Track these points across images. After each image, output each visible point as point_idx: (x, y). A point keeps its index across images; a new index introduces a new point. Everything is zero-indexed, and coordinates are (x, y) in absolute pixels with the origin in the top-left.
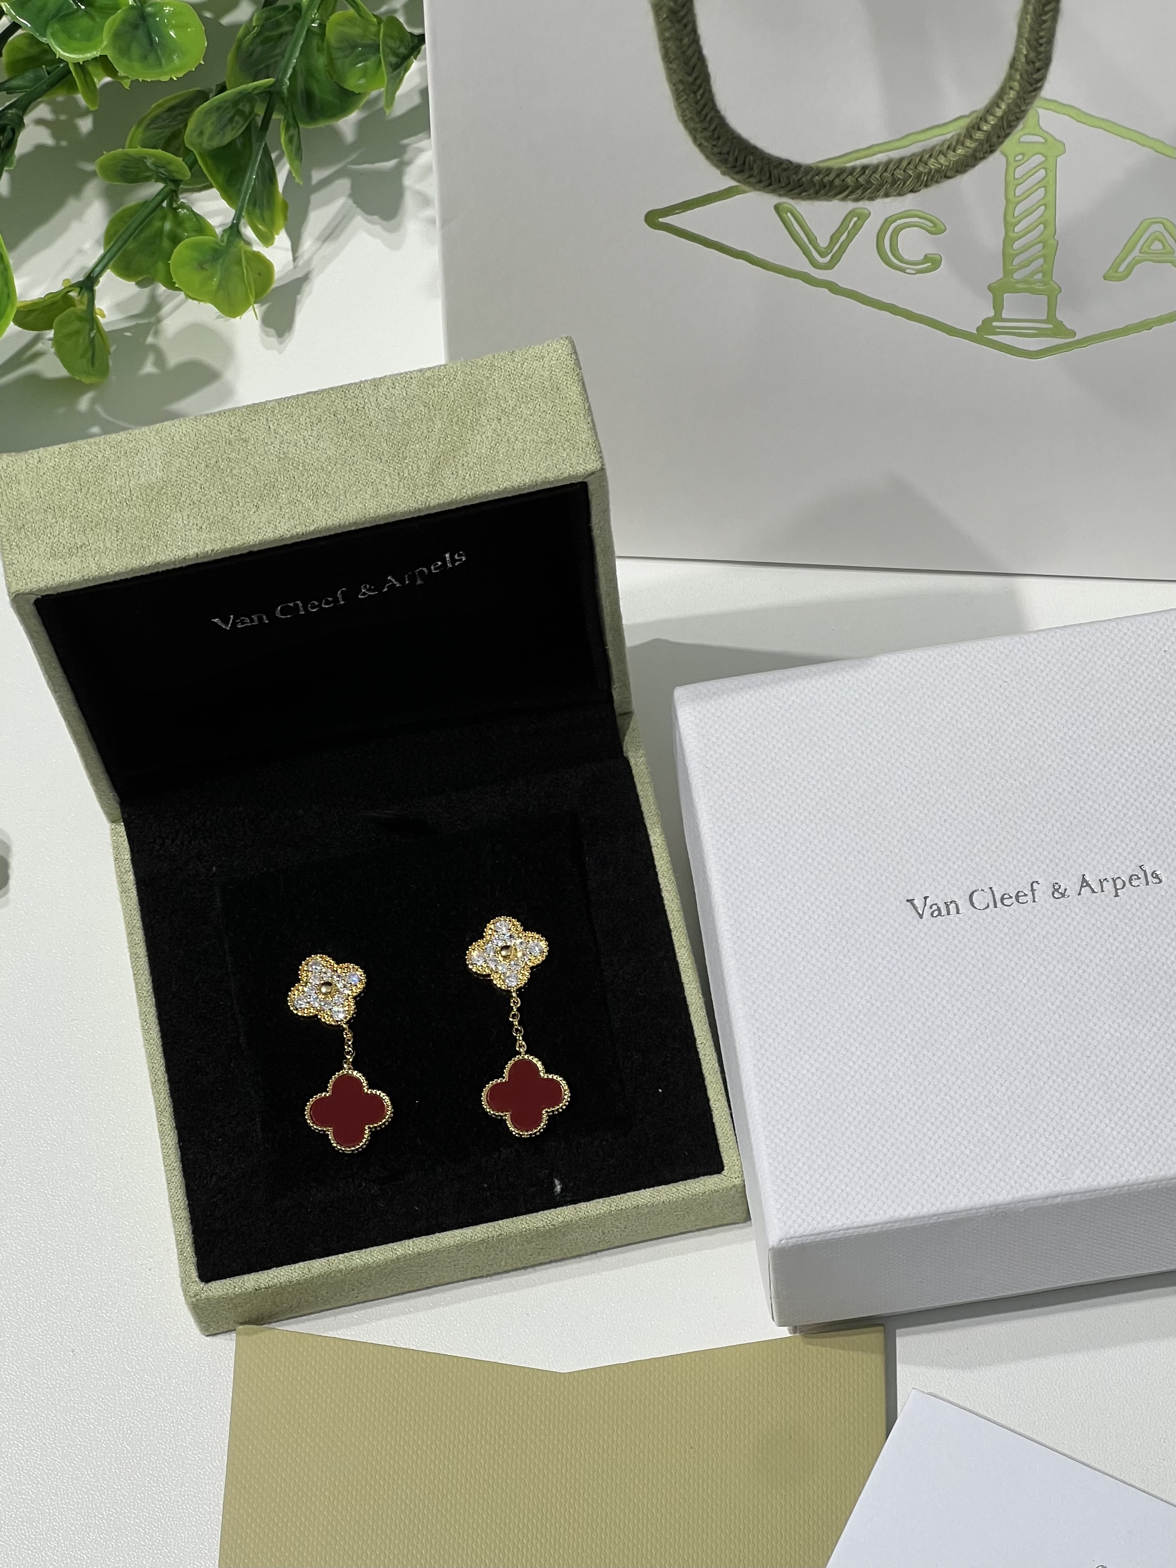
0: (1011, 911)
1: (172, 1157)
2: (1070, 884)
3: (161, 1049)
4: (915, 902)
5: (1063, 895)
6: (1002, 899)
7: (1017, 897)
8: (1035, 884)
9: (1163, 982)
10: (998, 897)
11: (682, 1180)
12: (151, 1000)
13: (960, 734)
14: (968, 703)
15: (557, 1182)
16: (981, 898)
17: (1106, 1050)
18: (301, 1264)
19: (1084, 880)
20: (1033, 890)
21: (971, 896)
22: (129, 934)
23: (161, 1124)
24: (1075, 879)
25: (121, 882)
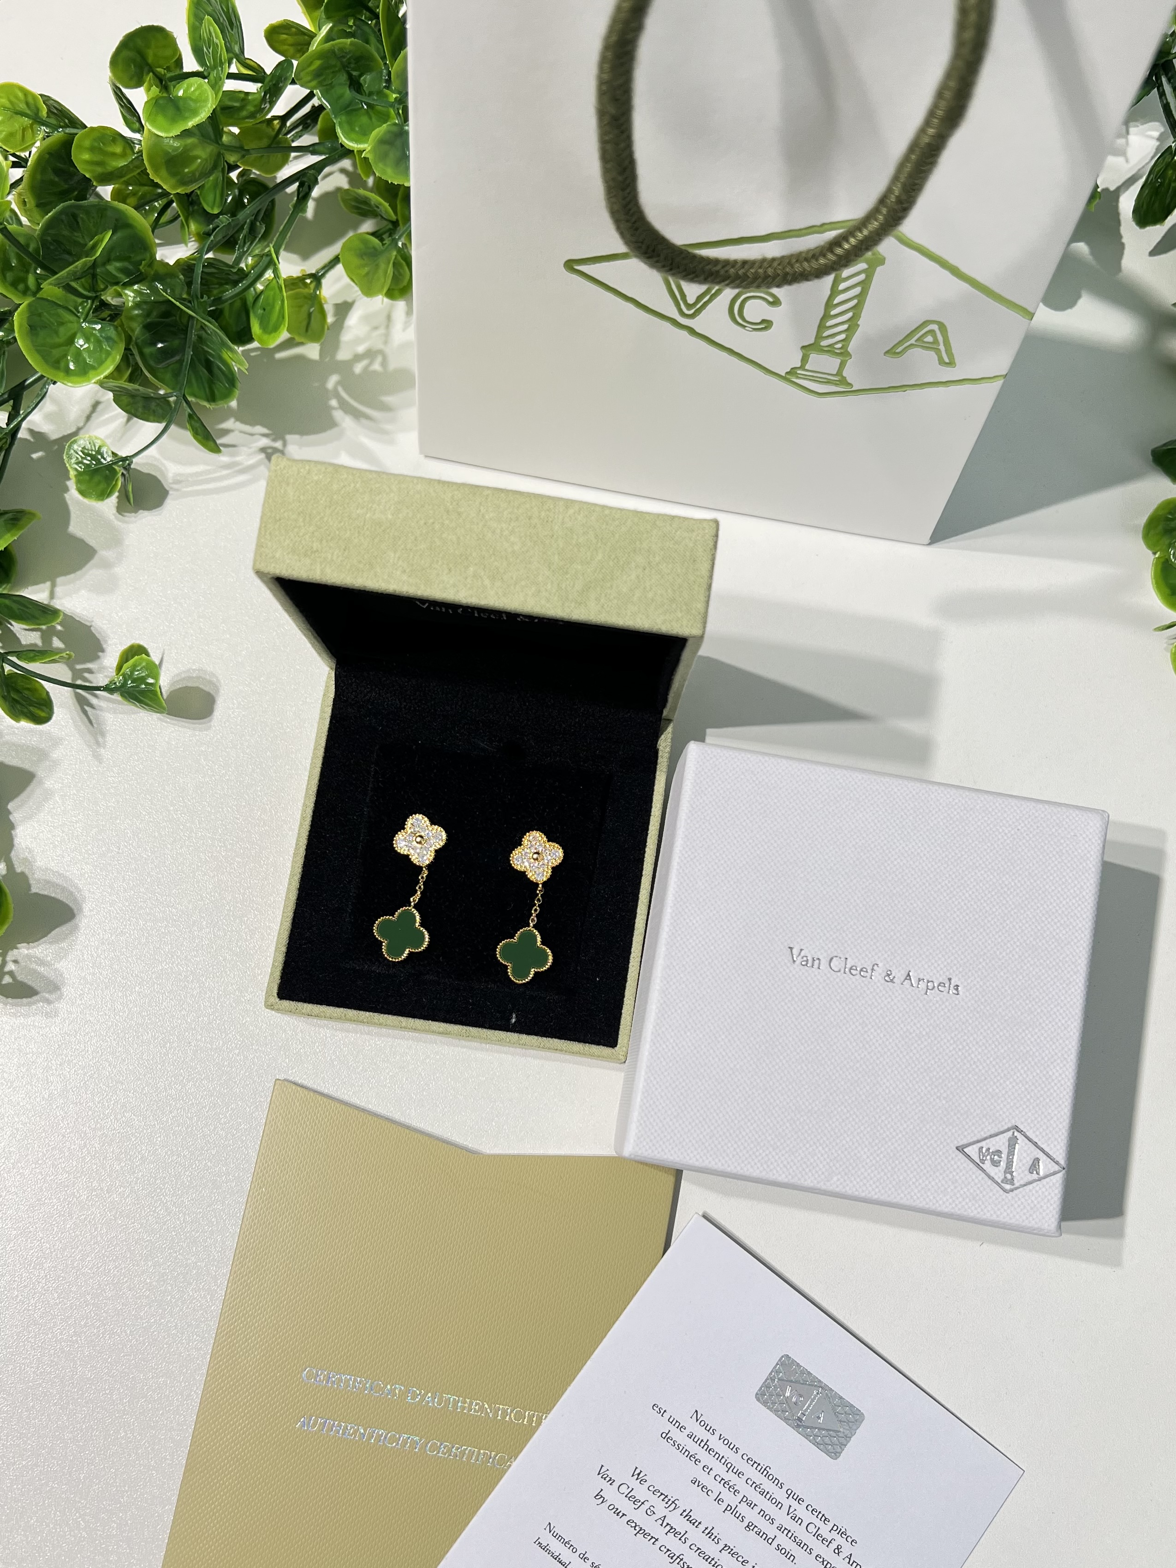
0: (854, 980)
1: (289, 908)
2: (899, 975)
3: (307, 833)
4: (794, 951)
5: (892, 981)
6: (851, 969)
7: (861, 970)
8: (875, 967)
9: (936, 1066)
10: (848, 966)
11: (589, 1043)
12: (313, 799)
13: (863, 841)
14: (876, 821)
15: (514, 1016)
16: (837, 963)
17: (882, 1100)
18: (342, 1009)
19: (909, 975)
20: (873, 969)
21: (831, 959)
22: (315, 749)
23: (290, 884)
24: (903, 972)
25: (322, 711)
